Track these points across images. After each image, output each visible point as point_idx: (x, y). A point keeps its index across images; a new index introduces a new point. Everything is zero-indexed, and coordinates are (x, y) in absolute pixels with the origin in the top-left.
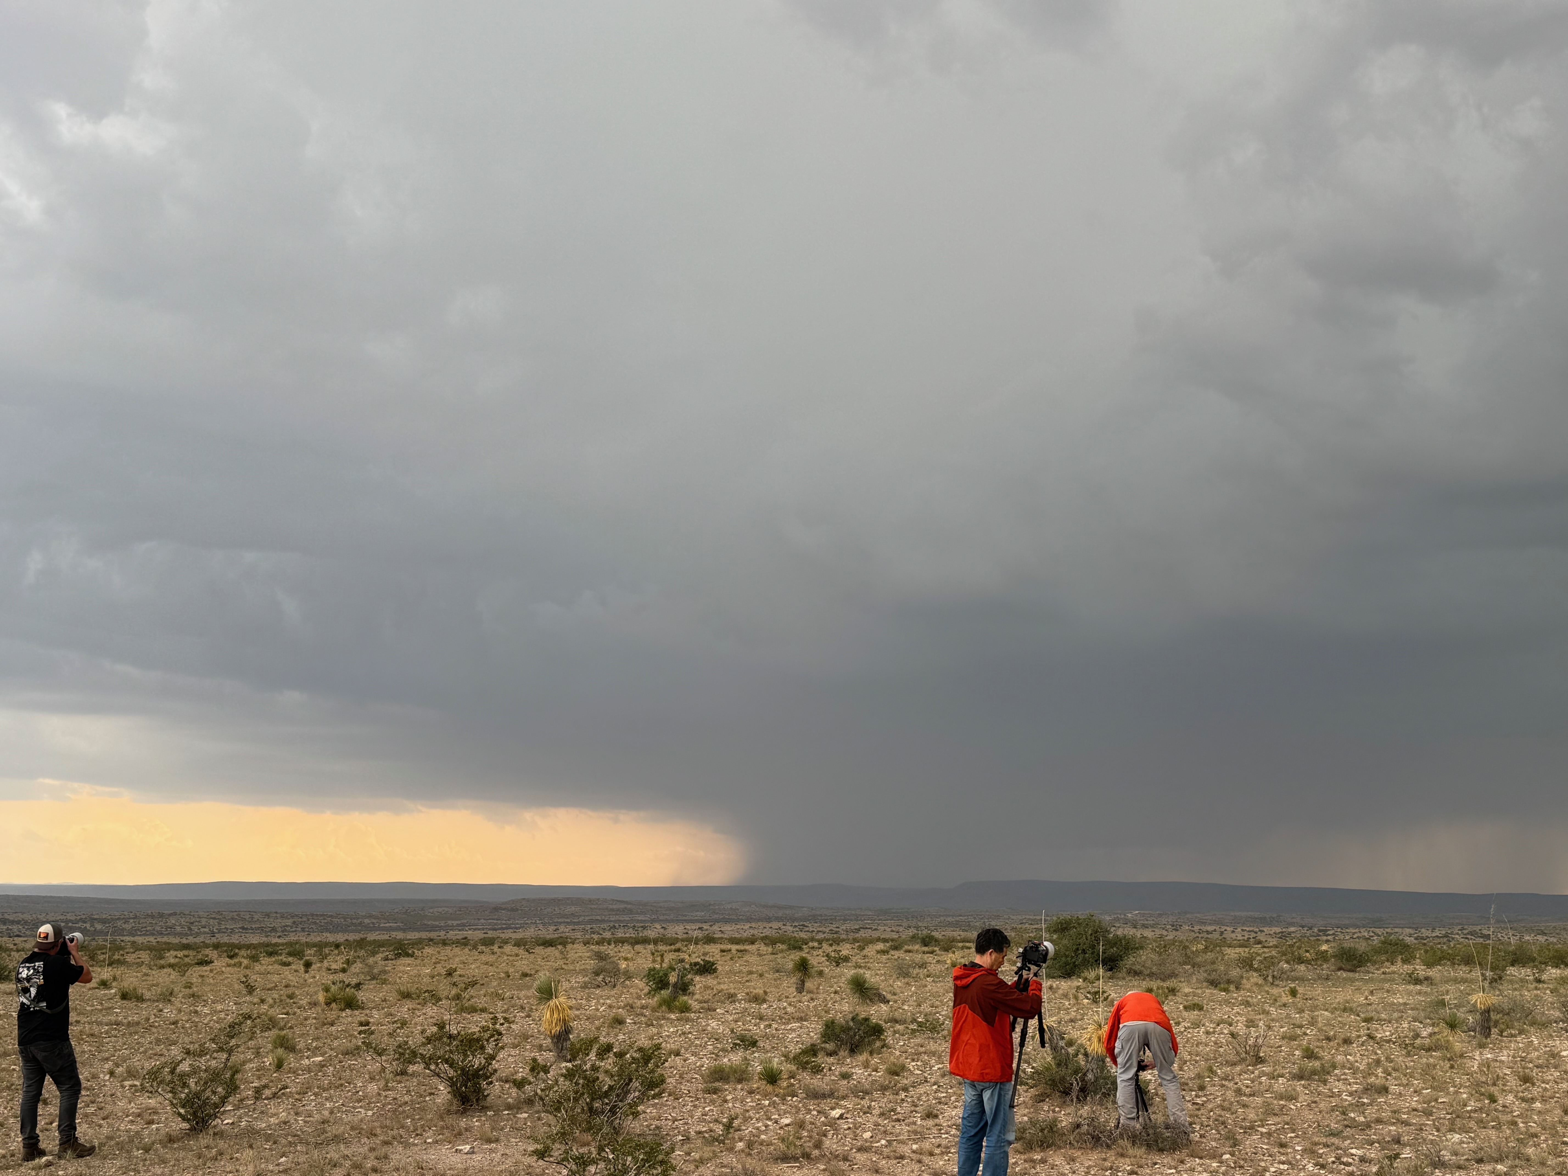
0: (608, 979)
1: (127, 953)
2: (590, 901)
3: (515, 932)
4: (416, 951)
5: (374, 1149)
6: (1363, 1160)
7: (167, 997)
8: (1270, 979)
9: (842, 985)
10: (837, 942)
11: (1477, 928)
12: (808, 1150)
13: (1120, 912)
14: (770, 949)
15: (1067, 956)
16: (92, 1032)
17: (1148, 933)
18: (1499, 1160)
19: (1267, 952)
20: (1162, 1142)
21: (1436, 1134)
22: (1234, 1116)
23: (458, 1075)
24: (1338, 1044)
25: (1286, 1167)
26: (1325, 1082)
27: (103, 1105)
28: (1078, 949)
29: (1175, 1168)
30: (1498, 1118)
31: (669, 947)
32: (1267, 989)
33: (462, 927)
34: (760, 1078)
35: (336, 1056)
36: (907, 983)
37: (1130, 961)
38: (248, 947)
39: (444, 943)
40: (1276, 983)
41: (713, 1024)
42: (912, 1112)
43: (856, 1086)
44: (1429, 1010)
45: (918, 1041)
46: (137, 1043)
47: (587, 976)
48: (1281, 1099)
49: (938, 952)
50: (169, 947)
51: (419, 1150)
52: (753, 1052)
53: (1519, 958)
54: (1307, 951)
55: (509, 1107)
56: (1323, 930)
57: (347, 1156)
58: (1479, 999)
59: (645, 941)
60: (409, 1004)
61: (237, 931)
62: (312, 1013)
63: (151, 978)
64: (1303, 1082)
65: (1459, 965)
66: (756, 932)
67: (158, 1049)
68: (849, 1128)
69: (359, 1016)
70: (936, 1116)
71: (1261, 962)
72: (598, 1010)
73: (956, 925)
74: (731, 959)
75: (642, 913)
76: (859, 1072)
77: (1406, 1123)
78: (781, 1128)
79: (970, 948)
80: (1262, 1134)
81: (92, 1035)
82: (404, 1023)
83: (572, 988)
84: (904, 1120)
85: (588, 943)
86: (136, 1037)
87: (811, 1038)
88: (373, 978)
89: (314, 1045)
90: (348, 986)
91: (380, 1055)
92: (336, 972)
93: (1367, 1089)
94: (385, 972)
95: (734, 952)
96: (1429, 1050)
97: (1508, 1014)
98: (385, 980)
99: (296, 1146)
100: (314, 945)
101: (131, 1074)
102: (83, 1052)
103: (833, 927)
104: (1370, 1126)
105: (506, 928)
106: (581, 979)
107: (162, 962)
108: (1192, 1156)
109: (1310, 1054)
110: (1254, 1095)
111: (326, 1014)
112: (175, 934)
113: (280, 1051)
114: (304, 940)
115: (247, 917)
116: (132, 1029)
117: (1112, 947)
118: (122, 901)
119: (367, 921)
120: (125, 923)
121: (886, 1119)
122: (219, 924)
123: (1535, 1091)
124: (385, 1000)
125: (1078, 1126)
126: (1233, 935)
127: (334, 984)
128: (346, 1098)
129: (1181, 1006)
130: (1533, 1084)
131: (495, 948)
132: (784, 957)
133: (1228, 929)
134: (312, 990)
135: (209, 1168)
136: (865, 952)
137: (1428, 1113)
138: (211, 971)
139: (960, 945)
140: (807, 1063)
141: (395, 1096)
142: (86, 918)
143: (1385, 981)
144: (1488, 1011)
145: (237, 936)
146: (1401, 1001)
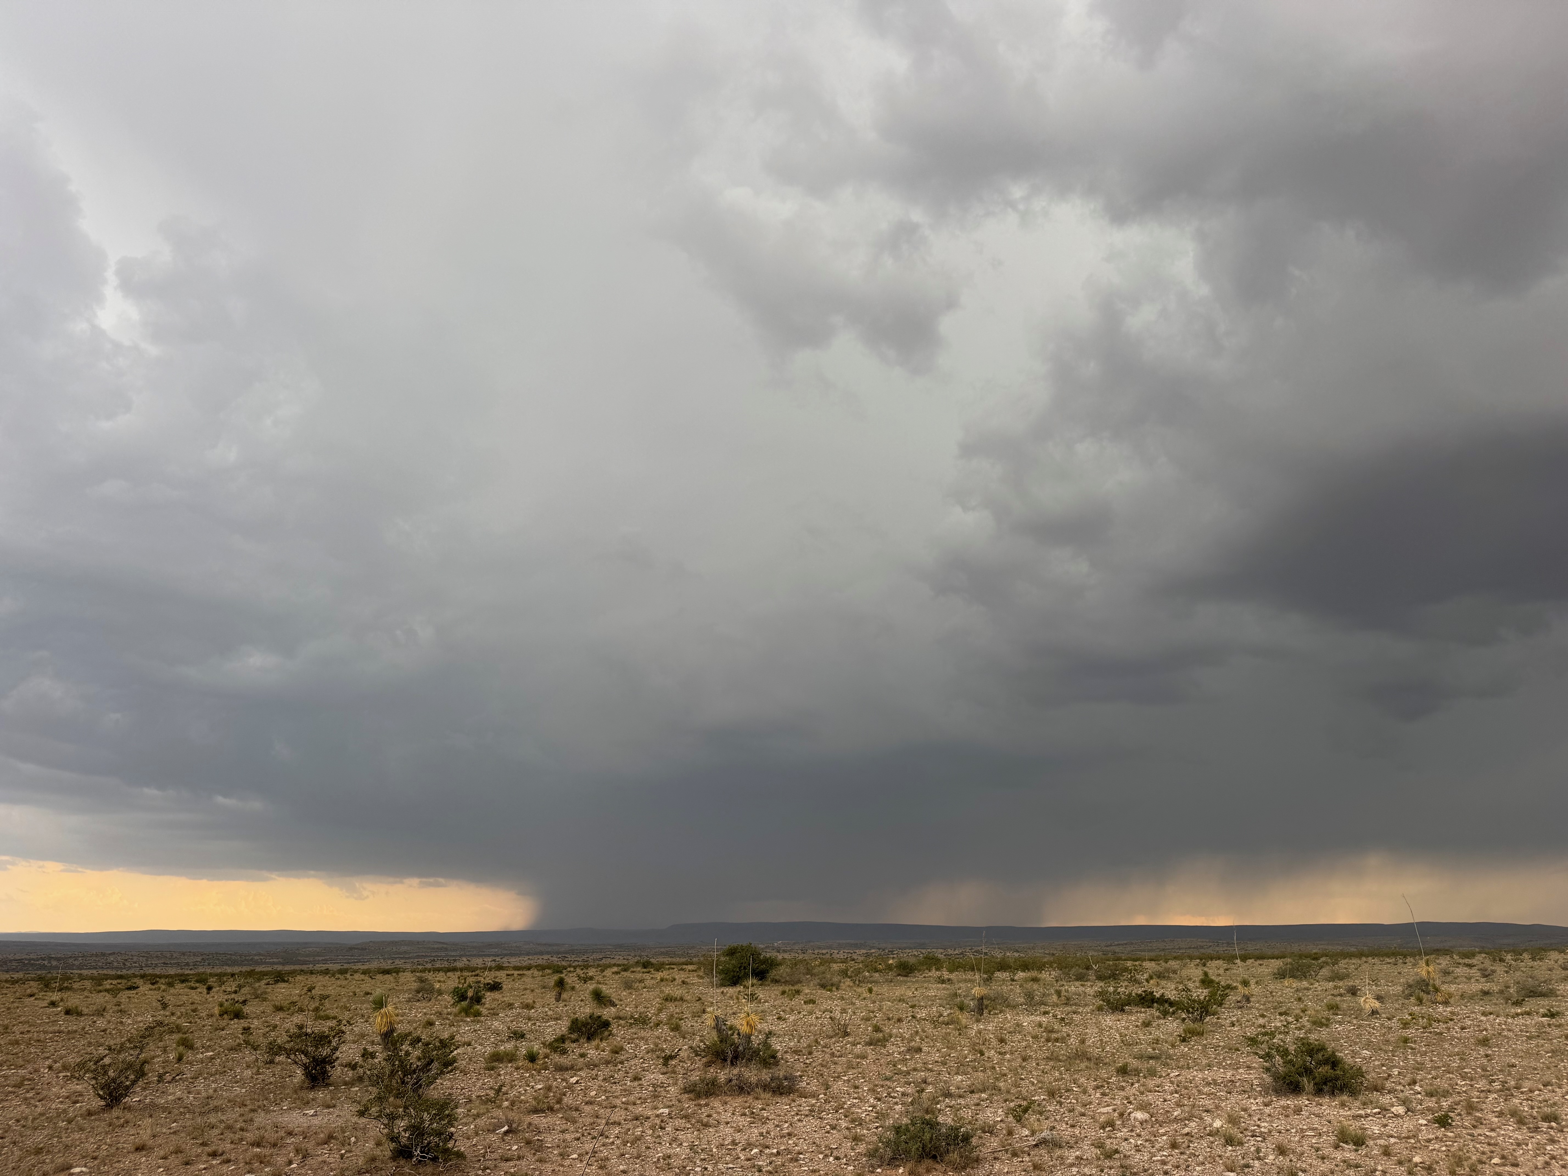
0: (425, 996)
1: (74, 982)
2: (418, 942)
3: (363, 965)
4: (290, 978)
5: (243, 1115)
6: (903, 1094)
7: (101, 1012)
8: (857, 982)
9: (587, 996)
10: (587, 967)
11: (979, 948)
12: (552, 1105)
13: (770, 942)
14: (541, 973)
15: (734, 972)
16: (38, 1038)
17: (786, 956)
18: (983, 1091)
19: (857, 966)
20: (782, 1089)
21: (948, 1076)
22: (828, 1070)
23: (311, 1062)
24: (894, 1022)
25: (857, 1101)
26: (885, 1046)
27: (40, 1091)
28: (741, 967)
29: (790, 1105)
30: (984, 1065)
31: (470, 974)
32: (855, 989)
33: (325, 961)
34: (524, 1058)
35: (223, 1052)
36: (630, 993)
37: (773, 974)
38: (167, 977)
39: (312, 973)
40: (861, 985)
41: (496, 1024)
42: (625, 1077)
43: (589, 1062)
44: (949, 999)
45: (633, 1030)
46: (73, 1046)
47: (411, 993)
48: (858, 1058)
49: (653, 972)
50: (107, 977)
51: (277, 1115)
52: (522, 1042)
53: (1003, 966)
54: (880, 964)
55: (346, 1084)
56: (891, 951)
57: (223, 1120)
58: (977, 991)
59: (454, 970)
60: (281, 1015)
61: (159, 965)
62: (209, 1022)
63: (90, 999)
64: (872, 1047)
65: (968, 971)
66: (532, 962)
67: (89, 1049)
68: (582, 1089)
69: (244, 1023)
70: (640, 1079)
71: (853, 972)
72: (416, 1016)
73: (666, 954)
74: (513, 980)
75: (454, 950)
76: (592, 1053)
77: (931, 1070)
78: (535, 1091)
79: (673, 969)
80: (844, 1081)
81: (38, 1041)
82: (275, 1027)
83: (400, 1002)
84: (618, 1083)
85: (415, 972)
86: (73, 1041)
87: (562, 1031)
88: (256, 998)
89: (208, 1044)
90: (237, 1002)
91: (255, 1050)
92: (230, 993)
93: (909, 1050)
94: (266, 993)
95: (516, 975)
96: (947, 1024)
97: (994, 1000)
98: (266, 998)
99: (185, 1114)
100: (216, 975)
101: (65, 1068)
102: (30, 1053)
103: (584, 957)
104: (909, 1073)
105: (357, 962)
106: (407, 996)
107: (100, 988)
108: (801, 1097)
109: (877, 1029)
110: (842, 1056)
111: (219, 1023)
112: (113, 968)
113: (181, 1048)
114: (209, 971)
115: (168, 955)
116: (71, 1036)
117: (762, 965)
118: (74, 945)
119: (256, 958)
120: (75, 960)
121: (607, 1083)
122: (147, 960)
123: (1007, 1048)
124: (264, 1012)
125: (730, 1081)
126: (838, 956)
127: (227, 1001)
128: (227, 1080)
129: (803, 1002)
130: (1006, 1044)
131: (348, 976)
132: (549, 978)
133: (835, 951)
134: (210, 1006)
135: (117, 1132)
136: (604, 973)
137: (944, 1063)
138: (137, 994)
139: (667, 967)
140: (558, 1048)
141: (263, 1079)
142: (45, 957)
143: (925, 982)
144: (982, 998)
145: (159, 969)
146: (933, 994)
